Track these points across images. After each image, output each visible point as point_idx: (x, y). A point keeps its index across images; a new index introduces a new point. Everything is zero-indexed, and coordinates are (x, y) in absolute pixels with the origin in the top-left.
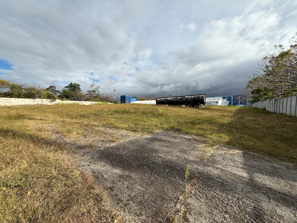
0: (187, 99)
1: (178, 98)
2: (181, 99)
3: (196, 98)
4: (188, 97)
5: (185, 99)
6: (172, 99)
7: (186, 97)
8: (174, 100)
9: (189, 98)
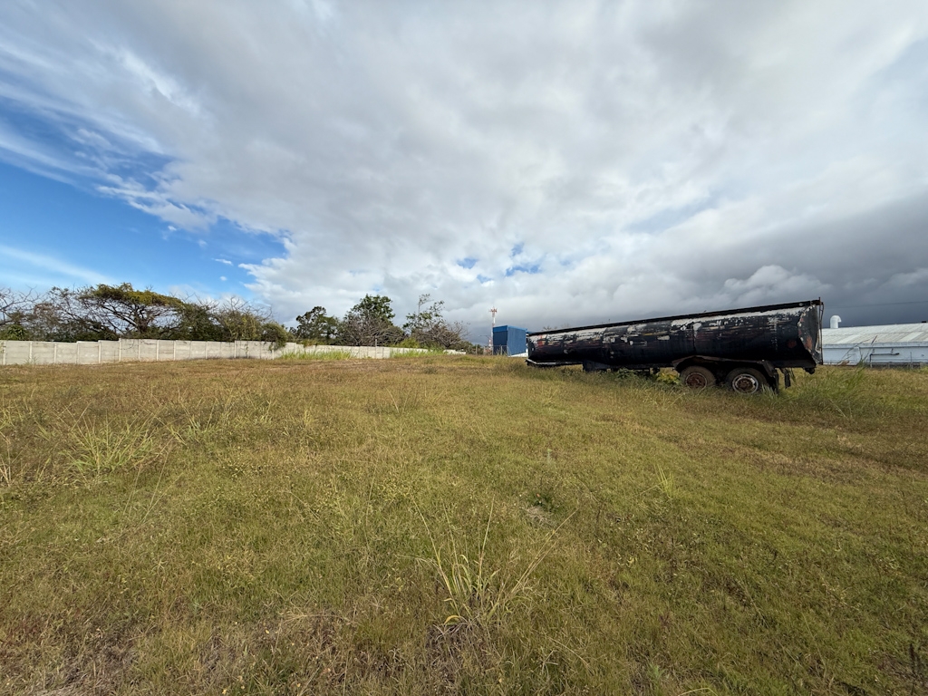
0: (681, 335)
1: (631, 329)
2: (650, 339)
3: (741, 331)
4: (688, 321)
5: (667, 338)
6: (597, 338)
7: (674, 323)
8: (606, 339)
9: (696, 327)
